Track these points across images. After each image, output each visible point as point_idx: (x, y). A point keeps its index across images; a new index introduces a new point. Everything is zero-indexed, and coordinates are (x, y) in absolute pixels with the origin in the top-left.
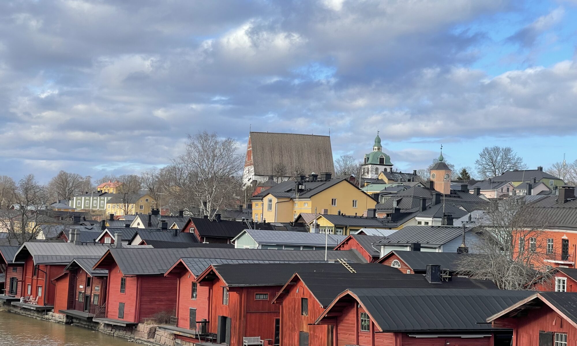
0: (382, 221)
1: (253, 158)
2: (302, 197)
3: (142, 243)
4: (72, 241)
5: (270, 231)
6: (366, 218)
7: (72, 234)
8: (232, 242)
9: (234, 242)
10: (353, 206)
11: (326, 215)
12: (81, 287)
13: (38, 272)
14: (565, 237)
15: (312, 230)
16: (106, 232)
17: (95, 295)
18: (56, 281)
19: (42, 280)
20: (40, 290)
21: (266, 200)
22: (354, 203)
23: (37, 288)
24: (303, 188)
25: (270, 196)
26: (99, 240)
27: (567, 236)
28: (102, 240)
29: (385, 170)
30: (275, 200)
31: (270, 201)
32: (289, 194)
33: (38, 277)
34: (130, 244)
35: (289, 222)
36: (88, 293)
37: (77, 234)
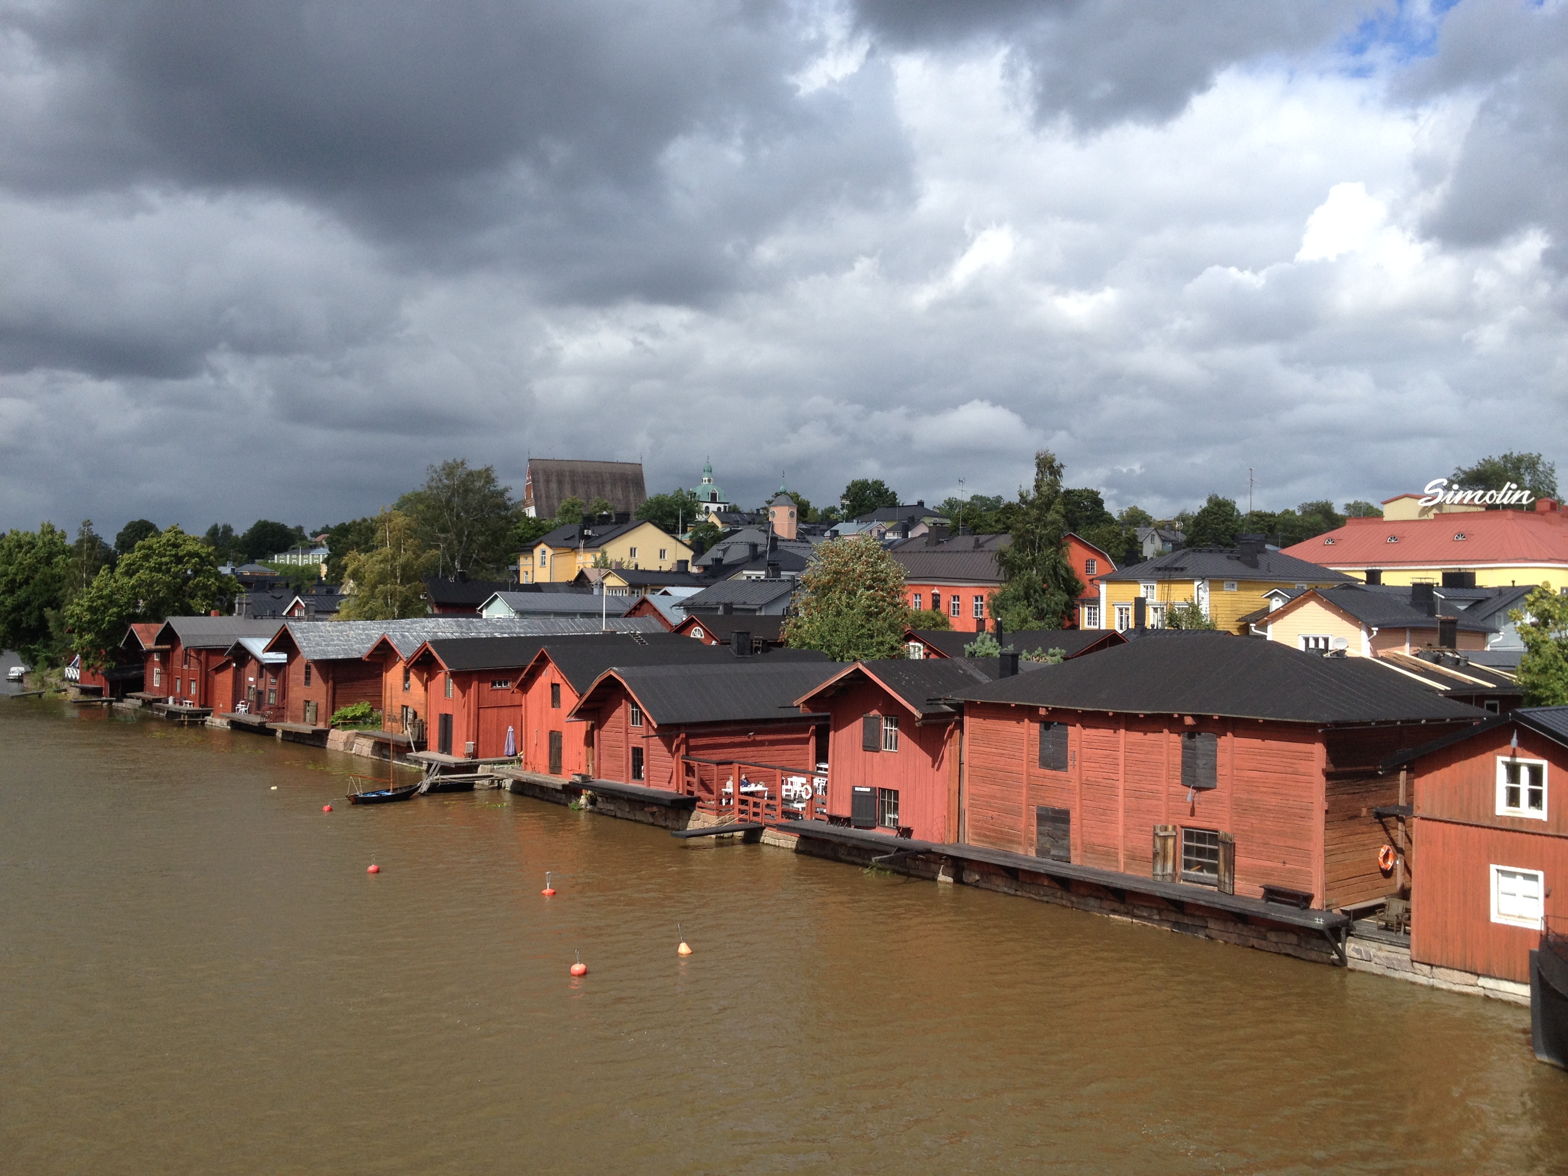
0: (696, 577)
1: (534, 495)
2: (588, 546)
4: (239, 614)
5: (538, 594)
6: (677, 573)
7: (239, 604)
8: (479, 611)
9: (481, 610)
10: (661, 557)
11: (619, 572)
12: (251, 679)
13: (190, 659)
14: (936, 591)
15: (596, 592)
16: (297, 601)
17: (271, 691)
18: (214, 672)
19: (195, 672)
20: (193, 685)
21: (537, 551)
22: (662, 553)
23: (189, 682)
24: (590, 533)
25: (543, 546)
26: (288, 613)
27: (938, 590)
28: (291, 613)
29: (719, 509)
30: (549, 552)
31: (544, 552)
32: (569, 543)
33: (189, 667)
35: (565, 581)
36: (261, 688)
37: (247, 604)
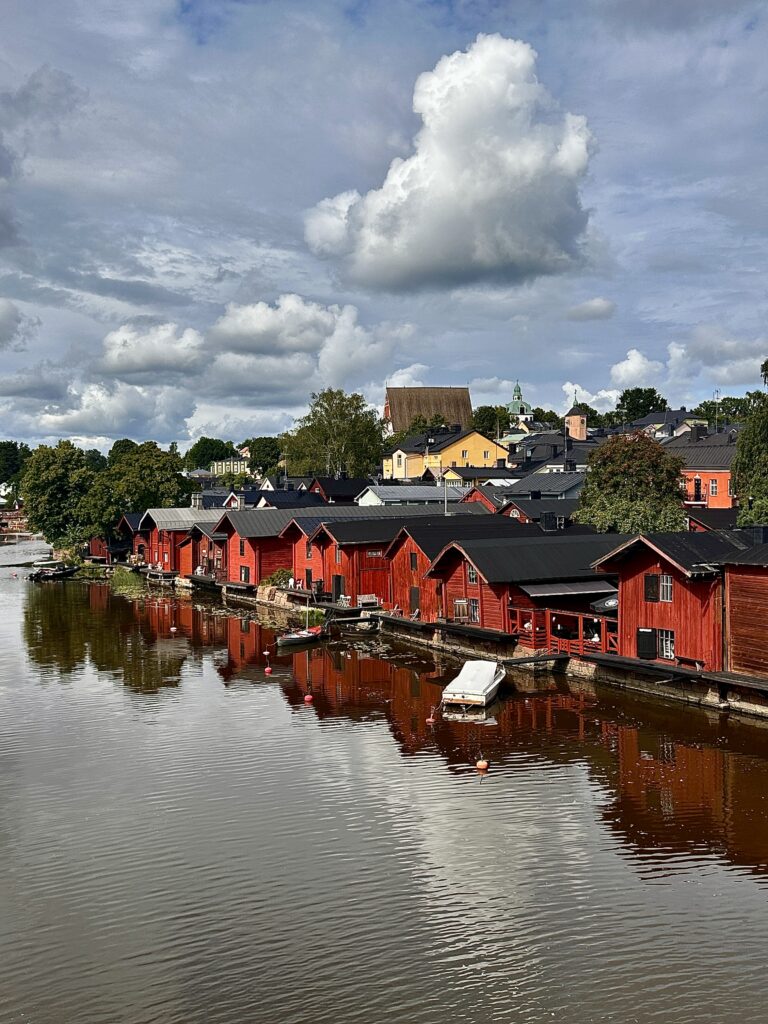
0: (512, 471)
1: (391, 414)
2: (431, 451)
3: (266, 505)
4: (195, 506)
5: (398, 487)
6: (497, 469)
7: (194, 499)
9: (357, 500)
10: (485, 457)
11: (455, 469)
12: (204, 551)
13: (163, 538)
14: (697, 477)
15: (439, 484)
16: (232, 496)
17: (217, 559)
18: (180, 547)
19: (168, 547)
20: (166, 556)
22: (486, 455)
23: (163, 553)
24: (432, 441)
25: (399, 452)
26: (226, 504)
27: (699, 476)
28: (229, 504)
29: (527, 419)
30: (404, 456)
31: (400, 456)
32: (418, 449)
33: (163, 544)
34: (255, 506)
35: (416, 477)
37: (199, 499)
